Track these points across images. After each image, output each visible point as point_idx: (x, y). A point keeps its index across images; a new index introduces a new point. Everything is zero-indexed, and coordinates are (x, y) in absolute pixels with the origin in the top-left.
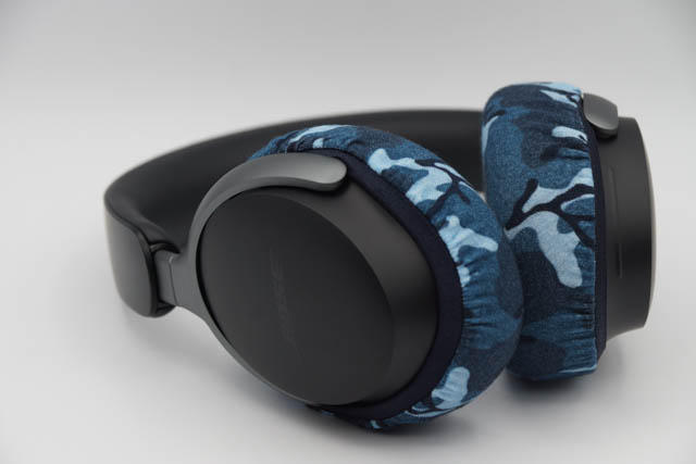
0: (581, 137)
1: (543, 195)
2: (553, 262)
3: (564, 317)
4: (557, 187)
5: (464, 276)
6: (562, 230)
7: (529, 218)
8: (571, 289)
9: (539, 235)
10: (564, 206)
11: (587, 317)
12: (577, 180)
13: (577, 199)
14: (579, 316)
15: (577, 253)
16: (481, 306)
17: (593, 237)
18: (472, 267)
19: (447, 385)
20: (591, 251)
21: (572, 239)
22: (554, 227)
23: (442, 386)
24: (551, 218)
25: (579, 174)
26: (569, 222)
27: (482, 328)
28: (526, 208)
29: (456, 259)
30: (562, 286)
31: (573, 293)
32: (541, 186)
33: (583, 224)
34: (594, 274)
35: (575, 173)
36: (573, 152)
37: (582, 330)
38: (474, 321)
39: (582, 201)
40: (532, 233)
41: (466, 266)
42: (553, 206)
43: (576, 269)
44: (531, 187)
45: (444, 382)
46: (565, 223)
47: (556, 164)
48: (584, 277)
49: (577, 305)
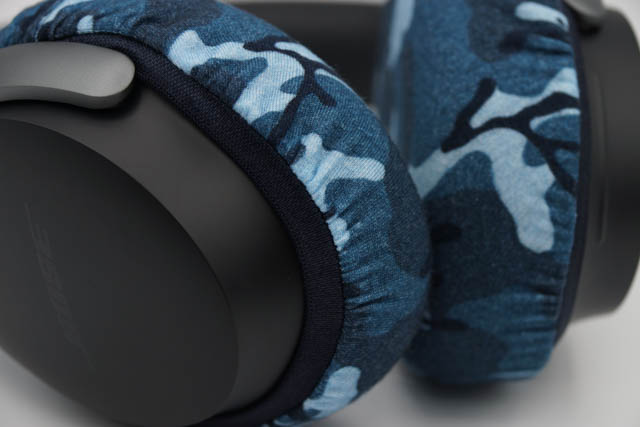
0: (560, 21)
1: (502, 103)
2: (512, 210)
3: (518, 297)
4: (524, 93)
5: (340, 231)
6: (530, 160)
7: (481, 138)
8: (534, 254)
9: (495, 166)
10: (535, 123)
11: (552, 299)
12: (554, 86)
13: (556, 115)
14: (540, 297)
15: (549, 198)
16: (369, 276)
17: (575, 176)
18: (350, 216)
19: (327, 393)
20: (571, 199)
21: (544, 176)
22: (518, 154)
23: (319, 395)
24: (515, 140)
25: (559, 75)
26: (541, 149)
27: (375, 307)
28: (477, 121)
29: (324, 208)
30: (522, 248)
31: (535, 260)
32: (502, 89)
33: (562, 155)
34: (572, 233)
35: (551, 74)
36: (549, 42)
37: (540, 318)
38: (361, 300)
39: (563, 119)
40: (483, 161)
41: (341, 215)
42: (518, 122)
43: (546, 225)
44: (485, 91)
45: (322, 391)
46: (535, 150)
47: (523, 59)
48: (557, 237)
49: (540, 280)
